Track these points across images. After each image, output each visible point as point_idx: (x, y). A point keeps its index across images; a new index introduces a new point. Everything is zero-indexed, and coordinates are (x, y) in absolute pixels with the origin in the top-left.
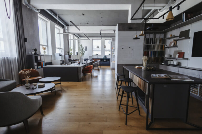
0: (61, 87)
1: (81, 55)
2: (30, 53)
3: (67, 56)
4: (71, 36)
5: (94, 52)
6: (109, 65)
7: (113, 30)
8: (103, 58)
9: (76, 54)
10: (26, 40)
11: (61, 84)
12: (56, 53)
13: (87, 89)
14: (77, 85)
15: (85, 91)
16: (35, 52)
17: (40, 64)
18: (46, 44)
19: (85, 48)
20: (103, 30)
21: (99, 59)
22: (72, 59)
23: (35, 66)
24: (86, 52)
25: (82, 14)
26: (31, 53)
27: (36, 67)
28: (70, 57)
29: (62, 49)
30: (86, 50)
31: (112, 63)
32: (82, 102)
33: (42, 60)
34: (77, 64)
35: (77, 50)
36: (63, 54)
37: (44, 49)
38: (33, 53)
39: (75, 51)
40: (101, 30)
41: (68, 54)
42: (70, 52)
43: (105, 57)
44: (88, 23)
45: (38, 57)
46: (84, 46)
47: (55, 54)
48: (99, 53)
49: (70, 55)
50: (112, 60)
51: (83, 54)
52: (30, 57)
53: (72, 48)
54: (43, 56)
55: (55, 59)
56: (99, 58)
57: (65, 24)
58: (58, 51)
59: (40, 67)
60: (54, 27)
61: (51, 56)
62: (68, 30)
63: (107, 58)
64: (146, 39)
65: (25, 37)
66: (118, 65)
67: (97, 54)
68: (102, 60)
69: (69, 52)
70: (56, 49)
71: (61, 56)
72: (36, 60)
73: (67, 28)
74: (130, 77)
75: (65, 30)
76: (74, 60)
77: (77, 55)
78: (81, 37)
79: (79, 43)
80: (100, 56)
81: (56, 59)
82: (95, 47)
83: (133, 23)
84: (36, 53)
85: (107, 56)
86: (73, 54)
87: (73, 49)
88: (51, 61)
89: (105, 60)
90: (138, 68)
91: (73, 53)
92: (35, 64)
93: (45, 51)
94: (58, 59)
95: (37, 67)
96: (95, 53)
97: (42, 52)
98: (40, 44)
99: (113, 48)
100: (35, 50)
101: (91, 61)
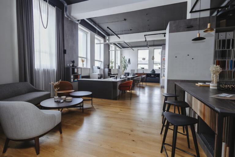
0: (92, 105)
2: (68, 65)
3: (107, 70)
4: (112, 47)
5: (139, 65)
6: (158, 82)
7: (163, 34)
8: (150, 73)
9: (117, 68)
10: (65, 52)
11: (92, 100)
12: (94, 66)
13: (121, 110)
14: (110, 104)
15: (118, 112)
16: (73, 64)
17: (76, 76)
18: (85, 57)
19: (128, 61)
20: (148, 35)
21: (144, 74)
22: (112, 73)
23: (72, 78)
24: (129, 65)
25: (124, 20)
27: (72, 80)
28: (110, 70)
29: (101, 61)
30: (129, 63)
31: (162, 80)
32: (110, 127)
33: (79, 73)
34: (114, 78)
35: (118, 63)
36: (102, 67)
37: (83, 61)
38: (71, 65)
39: (117, 64)
40: (146, 35)
41: (108, 68)
42: (111, 65)
43: (153, 71)
44: (131, 30)
45: (75, 69)
46: (127, 58)
48: (146, 67)
49: (110, 68)
50: (162, 75)
51: (125, 67)
52: (68, 68)
53: (113, 60)
54: (80, 69)
55: (93, 72)
56: (145, 72)
57: (106, 34)
58: (97, 64)
59: (76, 80)
60: (94, 38)
61: (90, 69)
62: (109, 40)
63: (156, 73)
64: (220, 41)
65: (65, 49)
66: (168, 81)
67: (143, 68)
68: (148, 75)
69: (109, 65)
70: (95, 61)
71: (99, 69)
72: (73, 72)
73: (107, 38)
74: (186, 101)
75: (106, 40)
76: (114, 74)
78: (124, 47)
79: (121, 54)
80: (147, 70)
82: (140, 59)
83: (194, 19)
84: (74, 65)
85: (156, 71)
86: (113, 68)
87: (114, 62)
88: (89, 74)
89: (152, 76)
90: (200, 86)
91: (114, 66)
92: (72, 77)
93: (83, 64)
94: (96, 73)
95: (74, 80)
96: (140, 67)
97: (80, 65)
98: (79, 56)
99: (164, 59)
100: (73, 62)
101: (133, 75)
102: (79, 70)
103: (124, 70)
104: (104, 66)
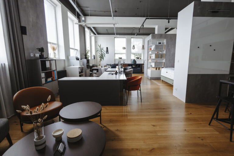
1: (100, 58)
2: (32, 55)
3: (85, 60)
5: (116, 55)
6: (139, 72)
16: (41, 53)
17: (49, 74)
19: (105, 49)
23: (43, 78)
24: (106, 55)
26: (34, 55)
27: (43, 81)
28: (88, 61)
29: (77, 50)
30: (107, 53)
33: (54, 68)
37: (54, 49)
38: (38, 55)
41: (86, 58)
45: (47, 62)
46: (104, 46)
47: (69, 57)
48: (124, 57)
50: (149, 66)
51: (102, 57)
52: (32, 62)
54: (54, 61)
55: (69, 65)
56: (126, 63)
57: (81, 12)
58: (73, 54)
59: (50, 79)
61: (64, 60)
62: (85, 21)
63: (137, 63)
67: (121, 58)
69: (86, 55)
70: (71, 50)
71: (78, 61)
72: (44, 67)
73: (83, 19)
75: (82, 21)
77: (94, 59)
79: (96, 42)
81: (71, 66)
82: (119, 48)
84: (43, 55)
85: (136, 61)
86: (90, 58)
87: (90, 50)
88: (65, 68)
91: (90, 56)
92: (43, 75)
93: (55, 53)
94: (74, 65)
95: (46, 80)
97: (51, 54)
98: (48, 41)
99: (151, 49)
100: (41, 50)
102: (53, 63)
103: (101, 60)
104: (81, 56)
